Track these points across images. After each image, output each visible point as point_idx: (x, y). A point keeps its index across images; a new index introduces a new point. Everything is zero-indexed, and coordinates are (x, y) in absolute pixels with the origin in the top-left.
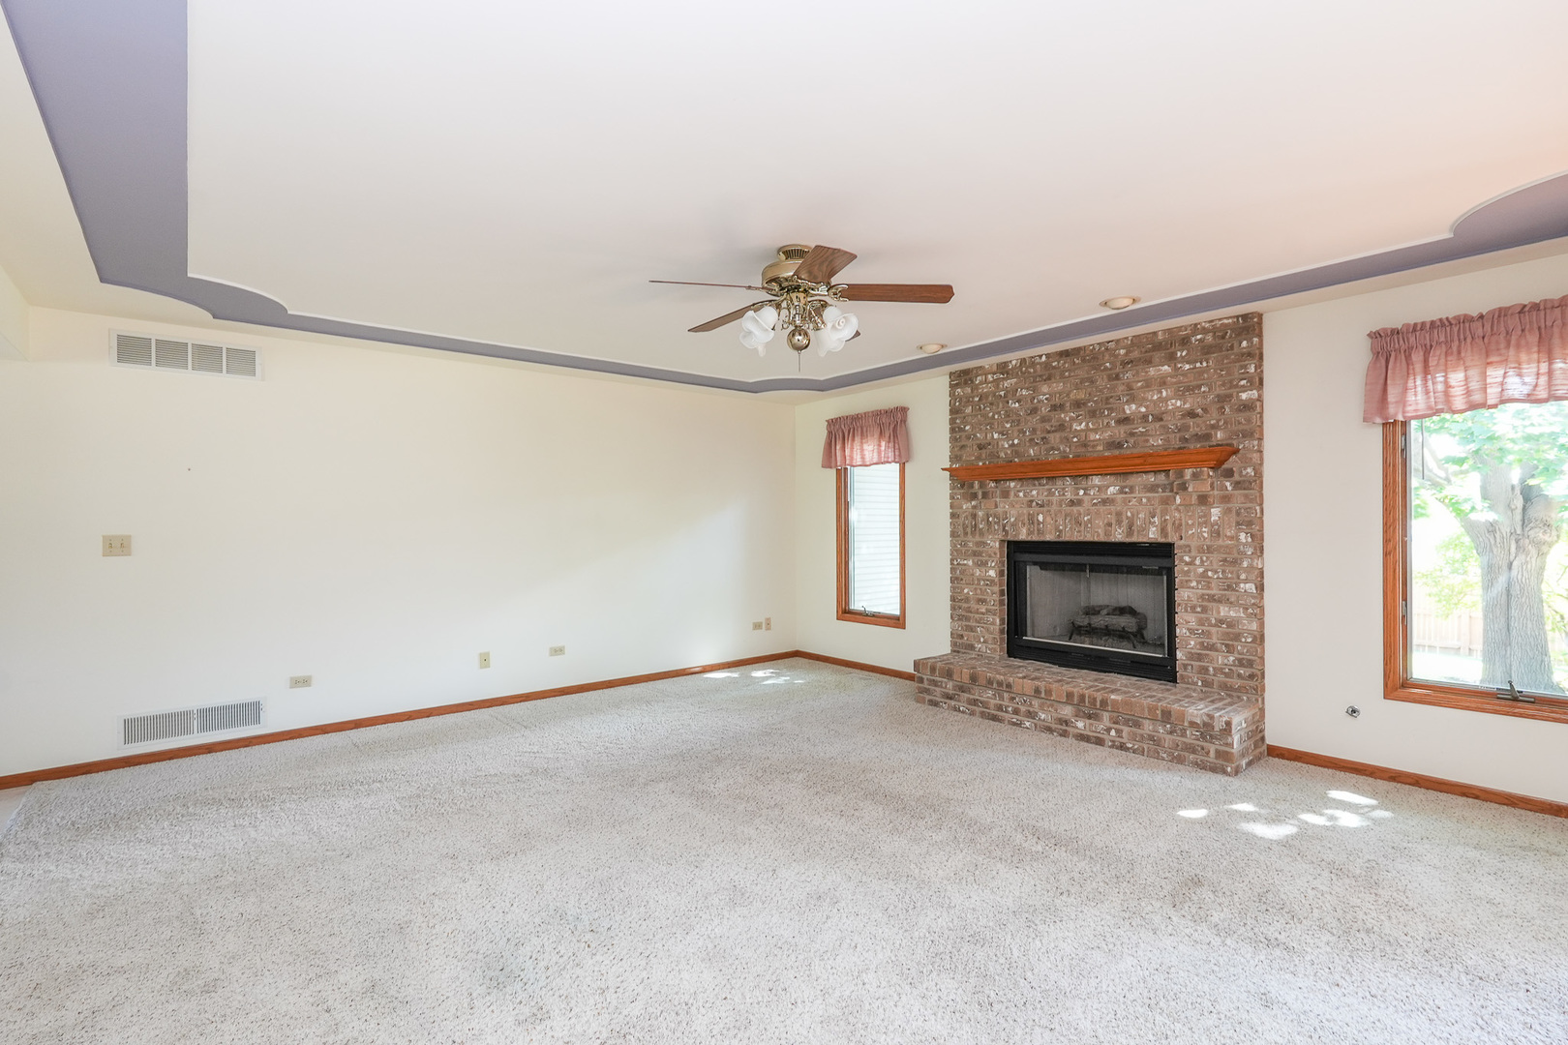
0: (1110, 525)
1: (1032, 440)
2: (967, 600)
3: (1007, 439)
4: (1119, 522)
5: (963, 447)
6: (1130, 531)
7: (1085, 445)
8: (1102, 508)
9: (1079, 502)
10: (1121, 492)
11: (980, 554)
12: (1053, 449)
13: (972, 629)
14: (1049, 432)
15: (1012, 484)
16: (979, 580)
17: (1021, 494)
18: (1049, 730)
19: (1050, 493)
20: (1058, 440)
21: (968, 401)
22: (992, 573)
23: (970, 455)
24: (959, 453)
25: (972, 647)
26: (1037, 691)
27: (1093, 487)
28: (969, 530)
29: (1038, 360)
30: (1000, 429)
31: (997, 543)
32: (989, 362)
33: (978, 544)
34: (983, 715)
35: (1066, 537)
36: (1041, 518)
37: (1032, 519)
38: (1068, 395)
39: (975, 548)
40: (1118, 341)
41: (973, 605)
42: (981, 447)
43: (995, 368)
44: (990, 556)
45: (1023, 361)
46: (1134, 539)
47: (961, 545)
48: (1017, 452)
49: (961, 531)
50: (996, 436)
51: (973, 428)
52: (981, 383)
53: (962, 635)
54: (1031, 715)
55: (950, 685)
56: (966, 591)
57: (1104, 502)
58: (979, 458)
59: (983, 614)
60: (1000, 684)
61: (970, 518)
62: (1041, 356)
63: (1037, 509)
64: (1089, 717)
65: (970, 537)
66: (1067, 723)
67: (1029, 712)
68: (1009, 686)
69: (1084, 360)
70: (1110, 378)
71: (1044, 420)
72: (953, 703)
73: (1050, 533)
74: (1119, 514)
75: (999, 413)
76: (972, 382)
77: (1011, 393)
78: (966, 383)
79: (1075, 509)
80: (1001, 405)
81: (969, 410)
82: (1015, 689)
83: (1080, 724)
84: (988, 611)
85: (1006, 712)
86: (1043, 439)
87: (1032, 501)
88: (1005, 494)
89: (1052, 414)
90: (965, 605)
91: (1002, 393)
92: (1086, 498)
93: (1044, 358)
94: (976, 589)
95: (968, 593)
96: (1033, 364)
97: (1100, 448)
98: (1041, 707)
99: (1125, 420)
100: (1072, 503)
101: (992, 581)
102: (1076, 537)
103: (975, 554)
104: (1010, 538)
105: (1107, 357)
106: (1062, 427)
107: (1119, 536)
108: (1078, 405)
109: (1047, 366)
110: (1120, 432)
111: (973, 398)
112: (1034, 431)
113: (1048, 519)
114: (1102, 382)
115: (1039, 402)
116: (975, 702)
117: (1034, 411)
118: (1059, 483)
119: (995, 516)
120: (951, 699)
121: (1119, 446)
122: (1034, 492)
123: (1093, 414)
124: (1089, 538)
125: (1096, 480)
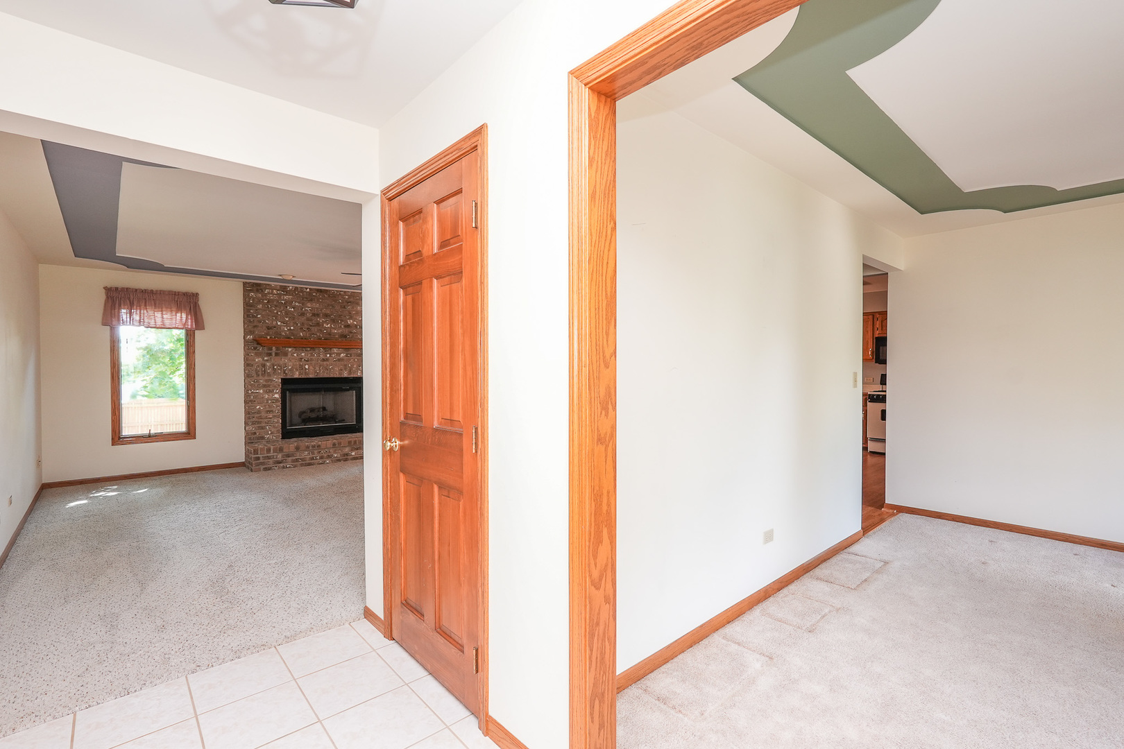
0: (342, 370)
1: (301, 328)
2: (259, 412)
3: (287, 327)
4: (345, 369)
5: (255, 327)
6: (350, 372)
7: (330, 335)
8: (338, 363)
9: (327, 360)
10: (346, 356)
11: (269, 386)
12: (313, 334)
13: (262, 428)
14: (311, 326)
15: (290, 349)
16: (267, 400)
17: (295, 355)
18: (339, 460)
19: (312, 355)
20: (316, 330)
21: (259, 302)
22: (277, 396)
23: (262, 331)
24: (252, 329)
25: (263, 438)
26: (334, 444)
27: (334, 353)
28: (260, 373)
29: (305, 290)
30: (281, 320)
31: (280, 381)
32: (273, 284)
33: (266, 381)
34: (302, 465)
35: (321, 376)
36: (307, 367)
37: (302, 367)
38: (321, 310)
39: (265, 383)
40: (345, 292)
41: (263, 414)
42: (269, 328)
43: (278, 288)
44: (275, 387)
45: (296, 288)
46: (352, 376)
47: (254, 381)
48: (292, 333)
49: (254, 373)
50: (279, 323)
51: (263, 316)
52: (269, 293)
53: (255, 433)
54: (329, 457)
55: (280, 456)
56: (258, 407)
57: (339, 360)
58: (268, 334)
59: (271, 418)
60: (313, 447)
61: (261, 367)
62: (307, 289)
63: (305, 362)
64: (357, 449)
65: (261, 377)
66: (347, 455)
67: (328, 456)
68: (319, 446)
69: (329, 296)
70: (341, 307)
71: (308, 319)
72: (282, 465)
73: (312, 374)
74: (345, 365)
75: (281, 312)
76: (262, 291)
77: (288, 303)
78: (257, 290)
79: (325, 363)
80: (282, 308)
81: (260, 306)
82: (322, 447)
83: (353, 454)
84: (274, 416)
85: (316, 459)
86: (308, 329)
87: (302, 359)
88: (286, 354)
89: (313, 318)
90: (259, 415)
91: (283, 302)
92: (330, 358)
93: (308, 290)
94: (265, 406)
95: (259, 408)
96: (302, 291)
97: (337, 336)
98: (335, 452)
99: (348, 326)
100: (324, 360)
101: (277, 400)
102: (326, 375)
103: (264, 386)
104: (288, 377)
105: (340, 298)
106: (318, 324)
107: (345, 375)
108: (326, 316)
109: (310, 293)
110: (346, 331)
111: (263, 300)
112: (303, 324)
113: (311, 367)
114: (337, 307)
115: (306, 310)
116: (297, 460)
117: (303, 314)
118: (317, 351)
119: (279, 365)
120: (280, 463)
121: (345, 337)
122: (303, 354)
123: (333, 321)
124: (332, 376)
125: (335, 350)
